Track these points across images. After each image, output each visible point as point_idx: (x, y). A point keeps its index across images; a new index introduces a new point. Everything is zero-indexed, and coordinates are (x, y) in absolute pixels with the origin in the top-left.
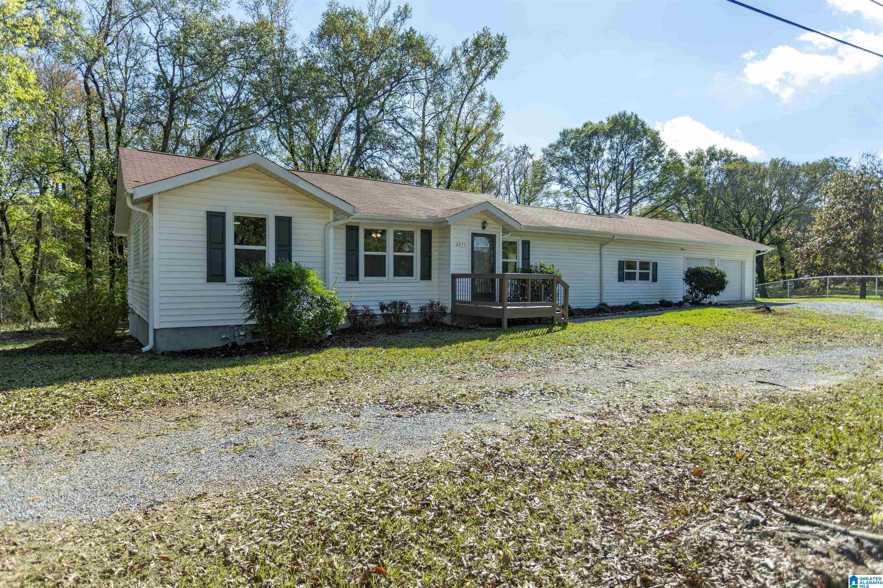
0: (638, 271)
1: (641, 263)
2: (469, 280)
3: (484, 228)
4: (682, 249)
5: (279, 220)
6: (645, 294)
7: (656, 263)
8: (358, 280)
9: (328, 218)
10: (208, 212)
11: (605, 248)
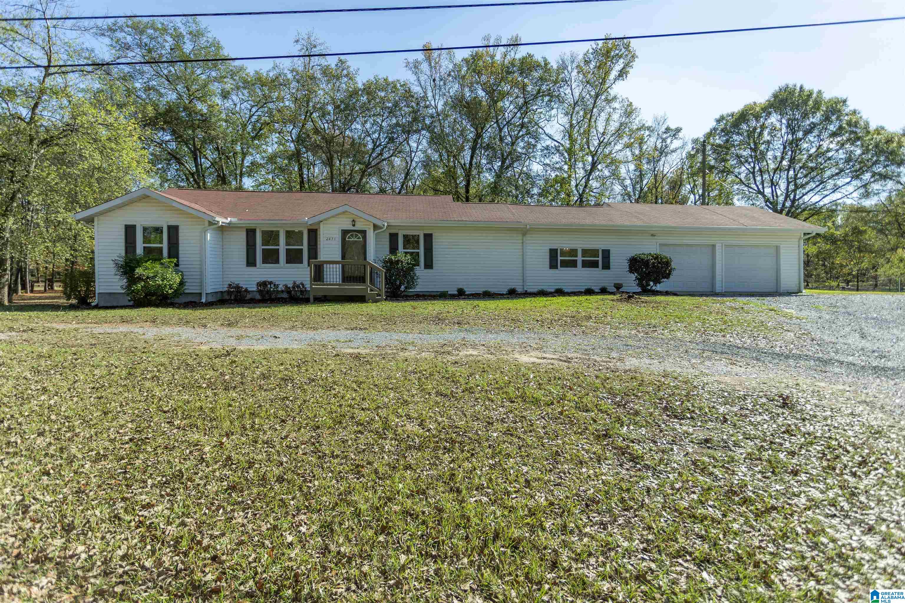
0: (580, 259)
1: (585, 252)
2: (339, 267)
3: (354, 225)
4: (652, 235)
5: (170, 228)
6: (593, 281)
7: (609, 251)
8: (255, 266)
9: (204, 225)
10: (126, 225)
11: (528, 237)
